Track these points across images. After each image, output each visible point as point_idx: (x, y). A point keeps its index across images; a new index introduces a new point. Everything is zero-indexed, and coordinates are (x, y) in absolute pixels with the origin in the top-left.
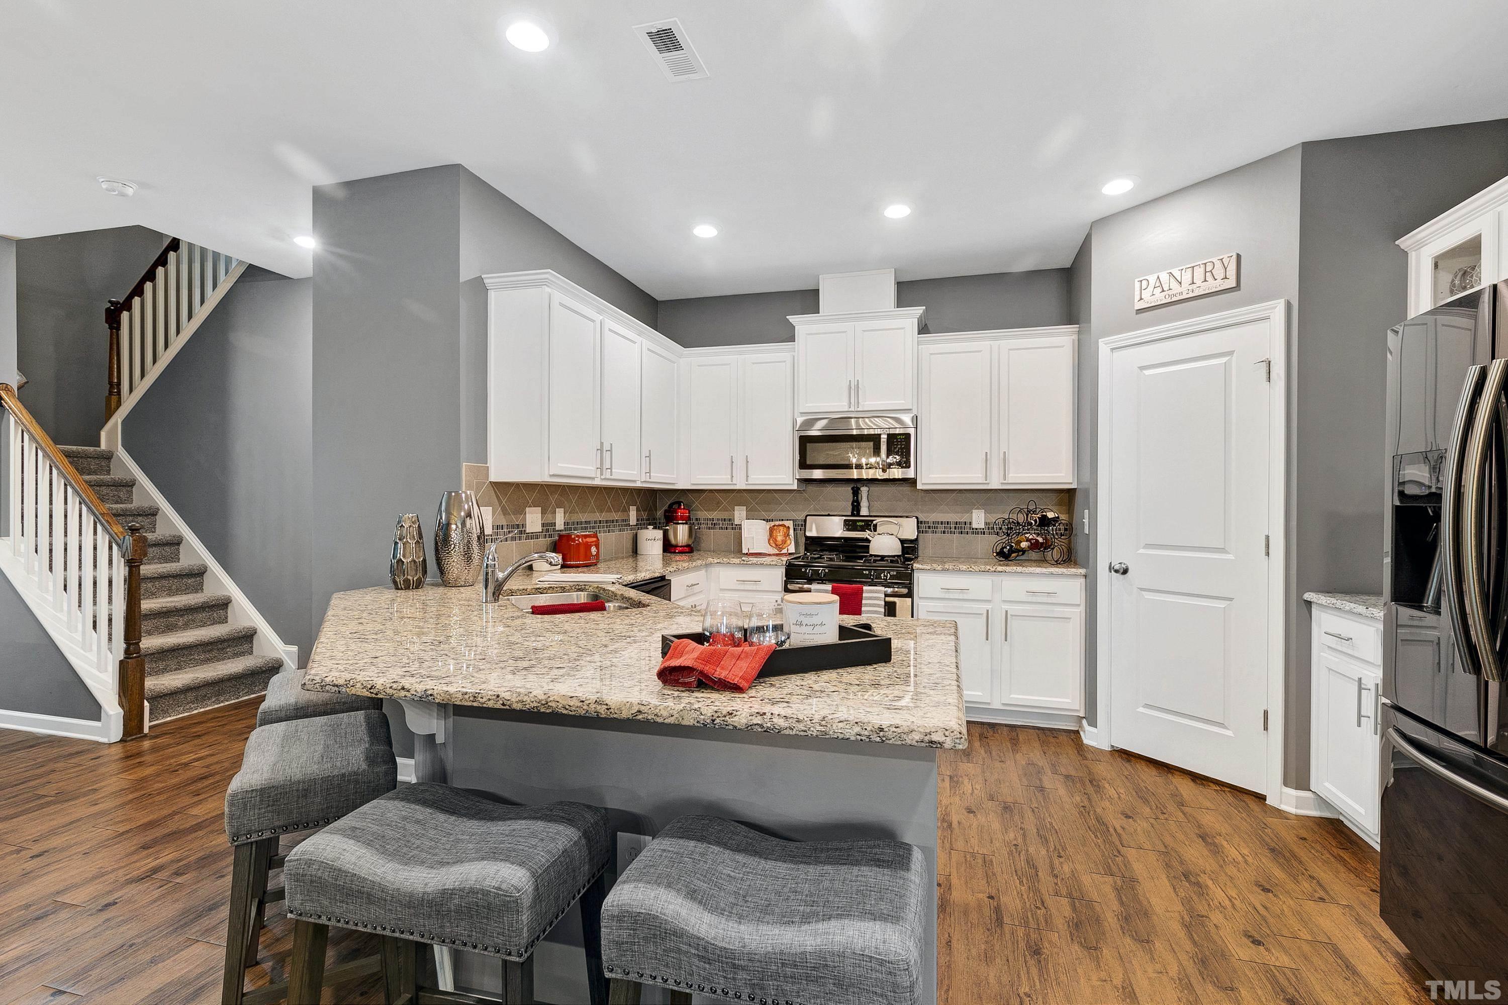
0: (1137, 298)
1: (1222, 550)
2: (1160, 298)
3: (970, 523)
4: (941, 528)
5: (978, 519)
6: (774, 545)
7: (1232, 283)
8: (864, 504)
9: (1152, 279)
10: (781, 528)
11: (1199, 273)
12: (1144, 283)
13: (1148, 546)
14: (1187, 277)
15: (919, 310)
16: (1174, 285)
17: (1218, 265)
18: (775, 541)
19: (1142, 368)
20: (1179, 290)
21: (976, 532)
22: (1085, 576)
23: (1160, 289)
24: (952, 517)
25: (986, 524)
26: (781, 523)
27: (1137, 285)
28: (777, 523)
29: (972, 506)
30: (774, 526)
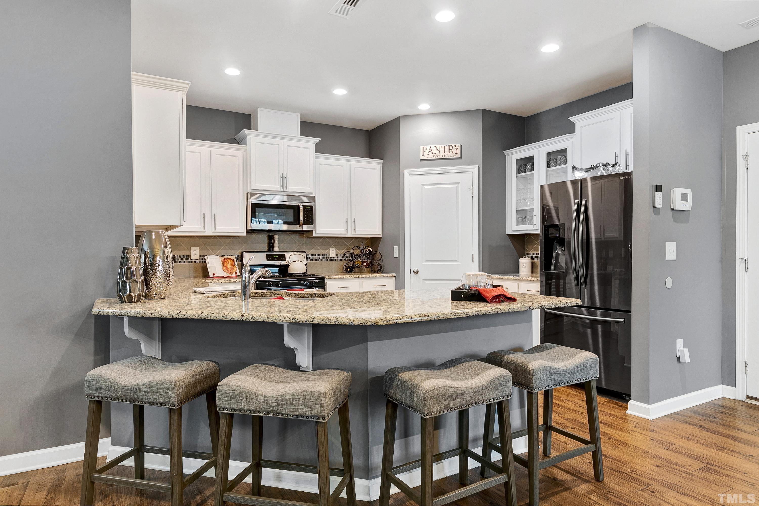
0: (422, 154)
1: (456, 261)
2: (431, 156)
3: (329, 255)
4: (315, 258)
5: (333, 252)
6: (227, 271)
7: (459, 156)
8: (276, 245)
9: (428, 148)
10: (229, 260)
11: (447, 149)
12: (425, 149)
13: (427, 261)
14: (442, 150)
15: (317, 140)
16: (437, 152)
17: (454, 147)
18: (227, 268)
19: (423, 185)
20: (439, 154)
21: (332, 259)
22: (395, 277)
23: (431, 153)
24: (321, 252)
25: (337, 255)
26: (228, 257)
27: (422, 149)
28: (226, 257)
29: (330, 246)
30: (224, 259)
